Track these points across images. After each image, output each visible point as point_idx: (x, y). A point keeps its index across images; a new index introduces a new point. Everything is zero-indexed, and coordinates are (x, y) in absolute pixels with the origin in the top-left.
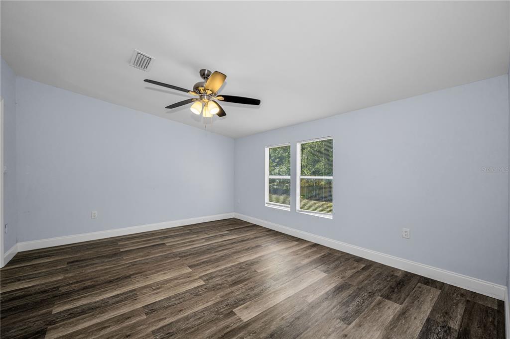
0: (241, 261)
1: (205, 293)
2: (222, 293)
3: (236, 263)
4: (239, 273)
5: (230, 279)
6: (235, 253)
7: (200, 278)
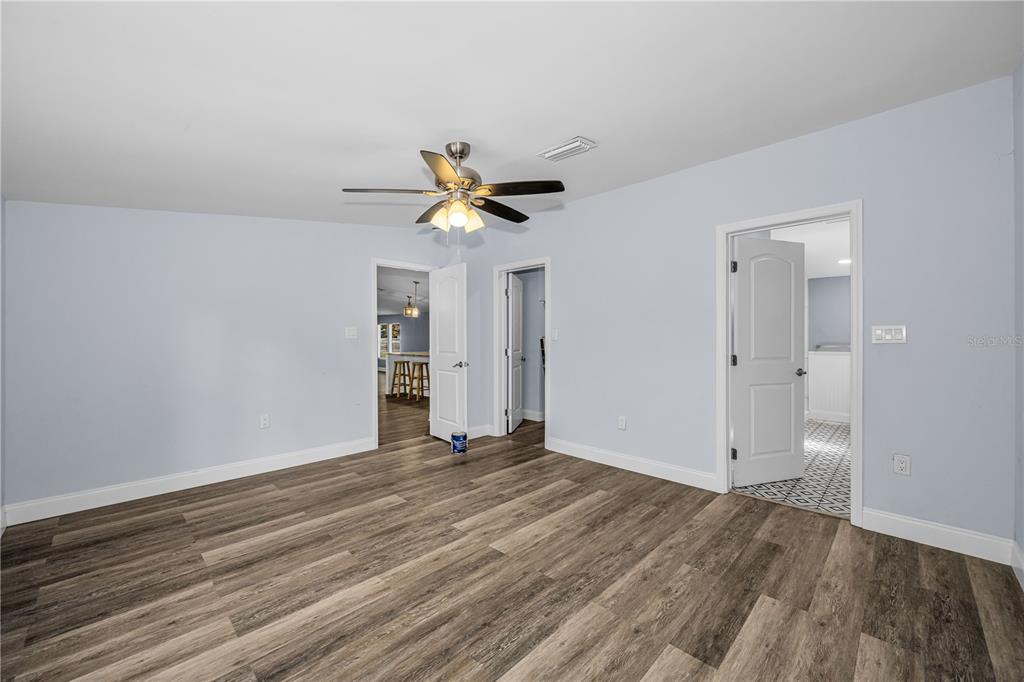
0: (376, 579)
1: (446, 514)
2: (421, 515)
3: (392, 571)
4: (390, 546)
5: (410, 534)
6: (390, 614)
7: (464, 534)
